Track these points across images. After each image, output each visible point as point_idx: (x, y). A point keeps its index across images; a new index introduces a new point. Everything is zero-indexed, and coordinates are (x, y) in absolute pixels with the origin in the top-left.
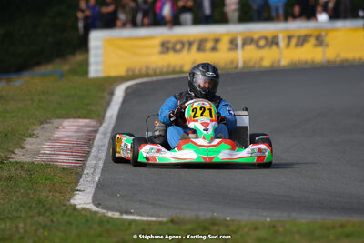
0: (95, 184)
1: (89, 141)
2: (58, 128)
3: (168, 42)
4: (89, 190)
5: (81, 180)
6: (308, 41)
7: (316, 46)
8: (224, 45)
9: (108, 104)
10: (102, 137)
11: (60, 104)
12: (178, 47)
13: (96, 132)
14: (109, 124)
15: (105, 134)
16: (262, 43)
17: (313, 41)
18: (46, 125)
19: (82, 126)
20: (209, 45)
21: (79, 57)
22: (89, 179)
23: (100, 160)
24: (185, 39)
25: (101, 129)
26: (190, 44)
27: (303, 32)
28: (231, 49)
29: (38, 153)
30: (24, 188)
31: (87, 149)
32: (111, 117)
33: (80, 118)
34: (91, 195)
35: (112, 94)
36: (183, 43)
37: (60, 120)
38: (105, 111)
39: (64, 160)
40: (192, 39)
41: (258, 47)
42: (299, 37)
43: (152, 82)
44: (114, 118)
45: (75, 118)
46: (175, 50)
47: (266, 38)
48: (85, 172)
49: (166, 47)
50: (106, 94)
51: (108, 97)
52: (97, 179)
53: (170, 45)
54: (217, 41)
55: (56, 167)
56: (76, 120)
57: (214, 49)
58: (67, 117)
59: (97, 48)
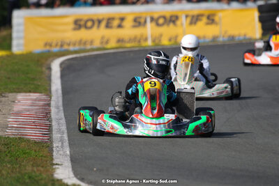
0: (69, 158)
1: (47, 115)
2: (14, 102)
3: (81, 20)
4: (67, 164)
5: (54, 154)
6: (201, 20)
7: (207, 24)
8: (128, 23)
9: (49, 78)
10: (56, 110)
11: (9, 78)
12: (89, 24)
13: (49, 105)
14: (58, 97)
15: (57, 107)
16: (161, 21)
17: (204, 20)
18: (3, 99)
19: (35, 100)
20: (116, 23)
21: (4, 33)
22: (61, 152)
23: (63, 133)
24: (95, 18)
25: (53, 103)
26: (100, 22)
27: (196, 13)
28: (134, 27)
29: (7, 127)
30: (9, 162)
31: (48, 123)
32: (57, 91)
33: (30, 92)
34: (71, 169)
35: (50, 69)
36: (93, 21)
37: (14, 94)
38: (50, 85)
39: (33, 134)
40: (101, 18)
41: (158, 25)
42: (193, 17)
43: (81, 58)
44: (60, 92)
45: (26, 92)
46: (86, 27)
47: (164, 17)
48: (55, 145)
49: (79, 24)
50: (44, 69)
51: (47, 72)
52: (68, 152)
53: (82, 23)
54: (122, 19)
55: (28, 141)
56: (28, 94)
57: (120, 26)
58: (19, 91)
59: (19, 25)
